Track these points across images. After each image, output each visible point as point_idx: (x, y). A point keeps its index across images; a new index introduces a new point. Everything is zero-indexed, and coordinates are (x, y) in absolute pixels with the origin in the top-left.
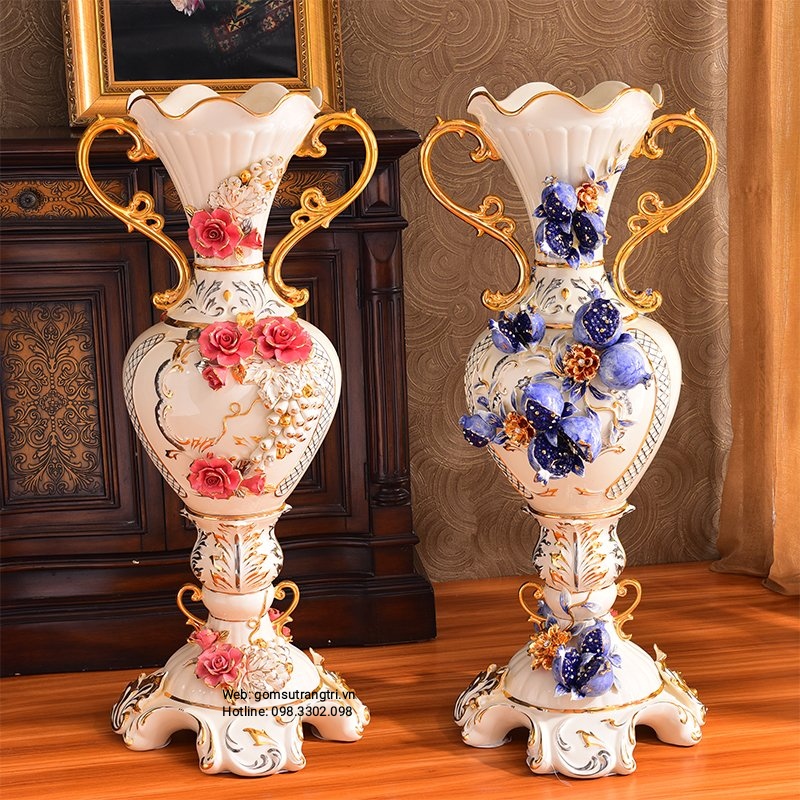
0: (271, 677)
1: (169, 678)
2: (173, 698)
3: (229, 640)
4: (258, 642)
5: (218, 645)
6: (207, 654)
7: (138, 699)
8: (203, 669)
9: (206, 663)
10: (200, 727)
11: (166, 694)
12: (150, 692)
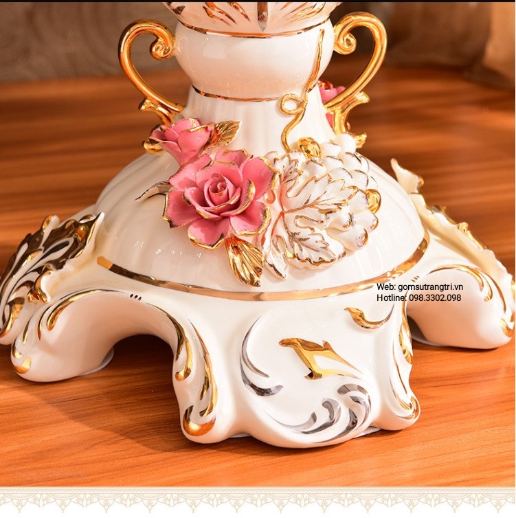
0: (338, 221)
1: (107, 225)
2: (116, 269)
3: (237, 143)
4: (303, 146)
5: (213, 154)
6: (190, 173)
7: (41, 271)
8: (184, 207)
9: (189, 193)
10: (181, 338)
11: (101, 261)
12: (66, 256)
